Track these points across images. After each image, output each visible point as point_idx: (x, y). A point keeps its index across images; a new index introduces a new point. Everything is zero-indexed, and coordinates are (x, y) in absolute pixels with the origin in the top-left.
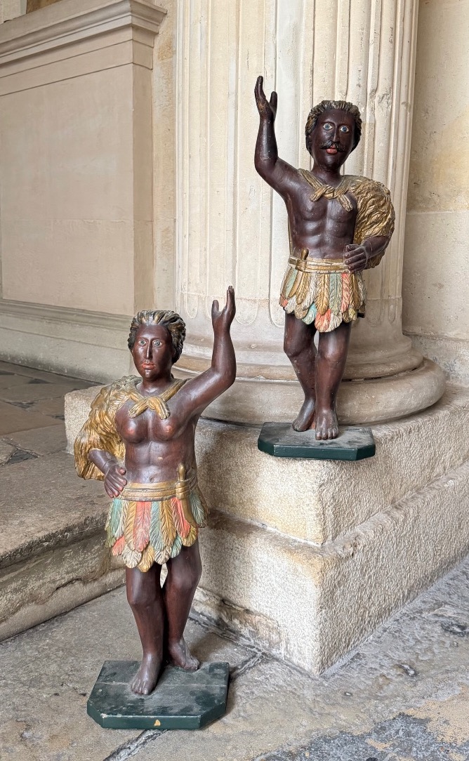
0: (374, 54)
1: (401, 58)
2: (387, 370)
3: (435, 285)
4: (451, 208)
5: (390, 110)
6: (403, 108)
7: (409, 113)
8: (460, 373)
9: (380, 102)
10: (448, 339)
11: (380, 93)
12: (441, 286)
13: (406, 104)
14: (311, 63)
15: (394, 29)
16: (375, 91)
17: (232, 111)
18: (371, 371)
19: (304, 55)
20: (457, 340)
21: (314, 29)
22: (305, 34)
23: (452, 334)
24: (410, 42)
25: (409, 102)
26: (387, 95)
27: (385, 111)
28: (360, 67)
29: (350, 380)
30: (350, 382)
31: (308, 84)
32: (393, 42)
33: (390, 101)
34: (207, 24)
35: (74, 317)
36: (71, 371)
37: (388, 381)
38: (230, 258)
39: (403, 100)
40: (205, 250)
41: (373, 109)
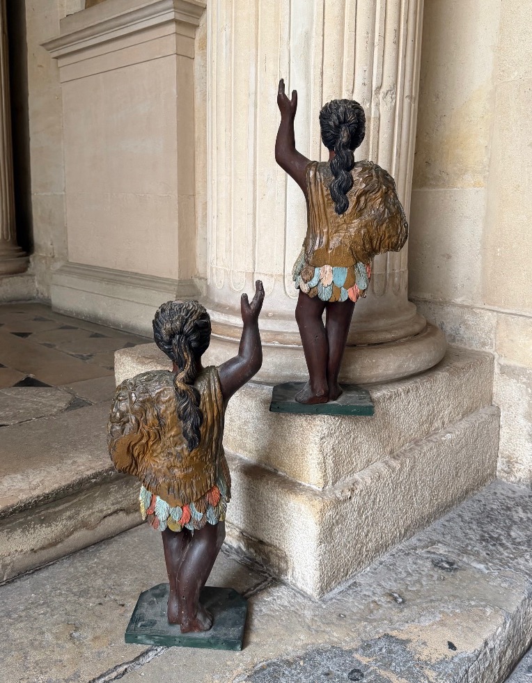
0: (379, 55)
1: (405, 56)
2: (389, 336)
3: (443, 256)
4: (459, 186)
5: (393, 104)
6: (407, 101)
7: (413, 105)
8: (465, 336)
9: (384, 98)
10: (454, 305)
11: (384, 89)
12: (449, 257)
13: (410, 97)
14: (321, 66)
15: (398, 31)
16: (379, 88)
17: (252, 109)
18: (374, 338)
19: (315, 59)
20: (463, 306)
21: (323, 36)
22: (316, 41)
23: (459, 300)
24: (414, 41)
25: (414, 94)
26: (391, 91)
27: (389, 106)
28: (365, 68)
29: (355, 345)
30: (354, 348)
31: (319, 84)
32: (397, 43)
33: (394, 96)
34: (231, 31)
35: (128, 279)
36: (126, 326)
37: (389, 346)
38: (250, 238)
39: (407, 93)
40: (230, 230)
41: (378, 105)
